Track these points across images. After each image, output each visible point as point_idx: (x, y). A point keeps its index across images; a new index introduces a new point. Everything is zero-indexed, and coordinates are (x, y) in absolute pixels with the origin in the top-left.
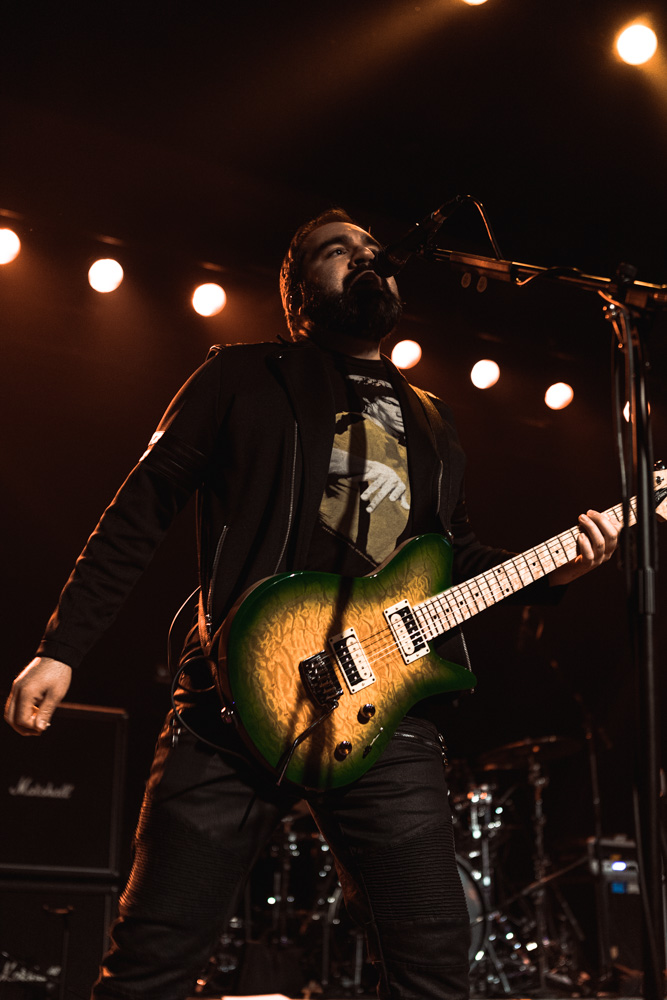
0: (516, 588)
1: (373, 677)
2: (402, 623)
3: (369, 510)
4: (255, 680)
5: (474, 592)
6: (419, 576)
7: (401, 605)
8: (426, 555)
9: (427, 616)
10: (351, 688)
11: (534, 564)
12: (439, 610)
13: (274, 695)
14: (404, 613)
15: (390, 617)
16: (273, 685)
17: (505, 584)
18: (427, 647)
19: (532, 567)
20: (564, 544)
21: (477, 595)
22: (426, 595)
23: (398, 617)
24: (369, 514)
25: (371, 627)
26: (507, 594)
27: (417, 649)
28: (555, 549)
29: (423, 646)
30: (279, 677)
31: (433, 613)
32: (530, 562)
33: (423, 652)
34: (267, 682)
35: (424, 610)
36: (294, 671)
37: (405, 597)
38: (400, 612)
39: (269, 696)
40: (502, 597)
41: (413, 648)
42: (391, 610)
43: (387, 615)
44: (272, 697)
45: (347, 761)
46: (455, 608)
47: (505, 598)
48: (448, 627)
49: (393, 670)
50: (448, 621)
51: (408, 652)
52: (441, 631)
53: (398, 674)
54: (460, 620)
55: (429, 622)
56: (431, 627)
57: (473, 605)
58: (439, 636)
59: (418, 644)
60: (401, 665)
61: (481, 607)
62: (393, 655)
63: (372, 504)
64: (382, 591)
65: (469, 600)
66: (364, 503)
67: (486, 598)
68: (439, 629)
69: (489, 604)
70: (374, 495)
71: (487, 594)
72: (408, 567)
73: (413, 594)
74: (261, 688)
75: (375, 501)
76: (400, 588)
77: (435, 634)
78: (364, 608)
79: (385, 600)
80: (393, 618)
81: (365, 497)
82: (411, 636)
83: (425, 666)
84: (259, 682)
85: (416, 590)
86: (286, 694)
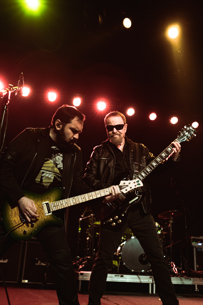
0: (77, 203)
2: (46, 206)
3: (43, 178)
5: (66, 202)
6: (53, 196)
7: (47, 202)
8: (55, 192)
9: (52, 206)
11: (83, 198)
12: (56, 205)
13: (12, 217)
14: (47, 204)
16: (12, 215)
17: (74, 201)
18: (51, 213)
19: (82, 199)
20: (93, 195)
21: (66, 203)
22: (54, 201)
23: (45, 205)
24: (43, 179)
25: (38, 205)
26: (74, 204)
28: (90, 195)
29: (50, 212)
30: (13, 213)
31: (54, 205)
32: (82, 198)
33: (50, 214)
34: (10, 213)
35: (52, 204)
36: (17, 212)
37: (48, 200)
38: (46, 204)
39: (10, 217)
41: (47, 212)
42: (44, 203)
45: (26, 235)
46: (60, 205)
47: (74, 205)
48: (57, 209)
49: (42, 217)
50: (58, 208)
51: (46, 213)
52: (55, 210)
53: (43, 218)
54: (61, 208)
55: (53, 207)
56: (53, 208)
57: (65, 205)
58: (55, 211)
59: (49, 212)
60: (44, 216)
61: (67, 206)
62: (43, 213)
63: (44, 177)
64: (43, 198)
65: (64, 204)
66: (42, 177)
67: (68, 204)
68: (55, 209)
69: (69, 205)
70: (45, 175)
71: (69, 203)
72: (51, 194)
73: (51, 200)
74: (9, 215)
75: (45, 177)
76: (47, 198)
77: (54, 210)
78: (38, 201)
79: (43, 200)
80: (44, 205)
81: (43, 175)
82: (48, 210)
83: (50, 217)
84: (9, 213)
85: (52, 199)
86: (14, 217)
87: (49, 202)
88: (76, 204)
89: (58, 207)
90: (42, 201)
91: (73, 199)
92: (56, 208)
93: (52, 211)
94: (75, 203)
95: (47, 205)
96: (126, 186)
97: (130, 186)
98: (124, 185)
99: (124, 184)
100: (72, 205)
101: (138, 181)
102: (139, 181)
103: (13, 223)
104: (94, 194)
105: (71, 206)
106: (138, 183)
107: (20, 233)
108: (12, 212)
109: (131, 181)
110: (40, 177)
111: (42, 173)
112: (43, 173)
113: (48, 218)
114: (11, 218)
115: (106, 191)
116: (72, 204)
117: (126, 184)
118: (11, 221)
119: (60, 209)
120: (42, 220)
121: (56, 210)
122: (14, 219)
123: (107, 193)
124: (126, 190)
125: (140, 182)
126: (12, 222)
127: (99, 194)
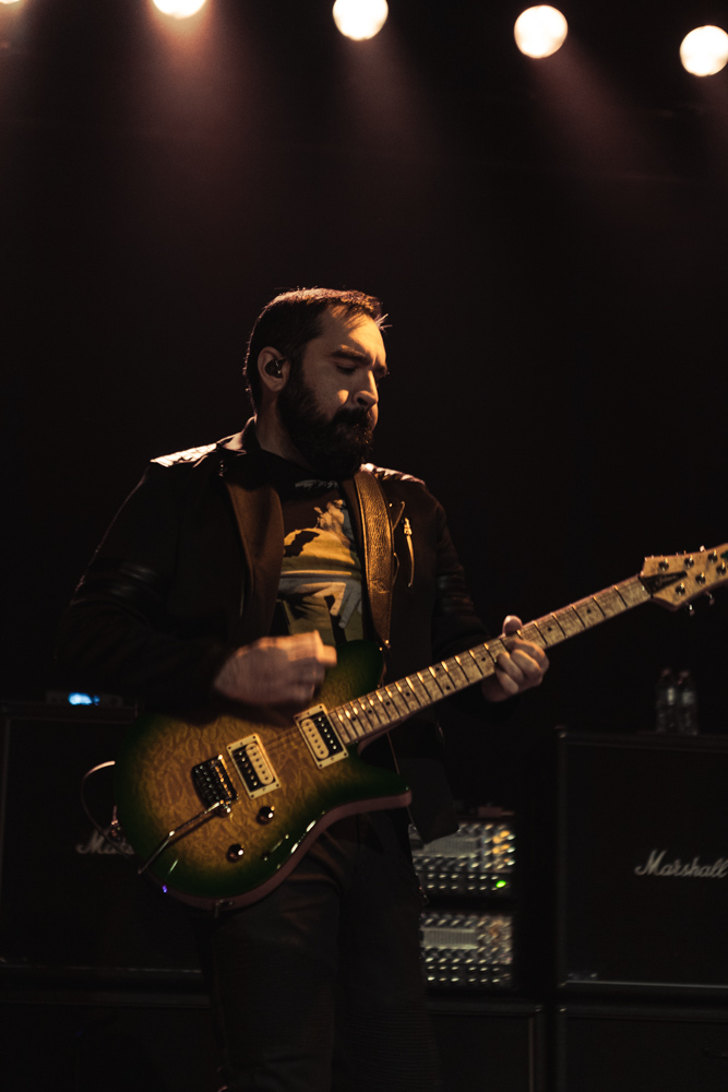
1: (277, 781)
2: (314, 728)
4: (141, 789)
5: (404, 692)
6: (339, 682)
7: (316, 710)
10: (250, 794)
11: (484, 660)
13: (161, 803)
14: (318, 717)
15: (301, 721)
16: (161, 794)
17: (445, 682)
18: (345, 751)
19: (480, 664)
21: (409, 694)
23: (311, 722)
25: (278, 734)
26: (446, 692)
27: (332, 753)
29: (340, 749)
30: (166, 785)
33: (339, 756)
34: (152, 789)
36: (185, 780)
37: (322, 702)
38: (314, 717)
39: (156, 804)
40: (440, 696)
41: (326, 753)
42: (303, 715)
43: (298, 721)
46: (380, 710)
48: (370, 730)
49: (303, 776)
50: (370, 722)
51: (320, 756)
52: (361, 734)
53: (310, 780)
54: (385, 721)
55: (349, 724)
56: (350, 729)
57: (403, 705)
58: (360, 739)
59: (333, 748)
60: (315, 771)
61: (414, 707)
62: (305, 761)
68: (358, 732)
69: (424, 703)
73: (331, 697)
74: (147, 797)
77: (354, 737)
80: (304, 724)
82: (326, 741)
83: (342, 770)
84: (145, 791)
85: (335, 695)
86: (174, 803)
87: (324, 709)
88: (453, 689)
92: (365, 723)
93: (347, 741)
94: (448, 688)
95: (317, 724)
96: (674, 577)
97: (692, 572)
98: (662, 573)
99: (664, 567)
100: (434, 700)
108: (159, 784)
113: (331, 775)
114: (157, 809)
115: (585, 608)
116: (437, 695)
117: (671, 570)
118: (161, 821)
120: (307, 791)
121: (366, 736)
122: (171, 812)
123: (593, 615)
124: (681, 592)
126: (166, 826)
127: (553, 627)
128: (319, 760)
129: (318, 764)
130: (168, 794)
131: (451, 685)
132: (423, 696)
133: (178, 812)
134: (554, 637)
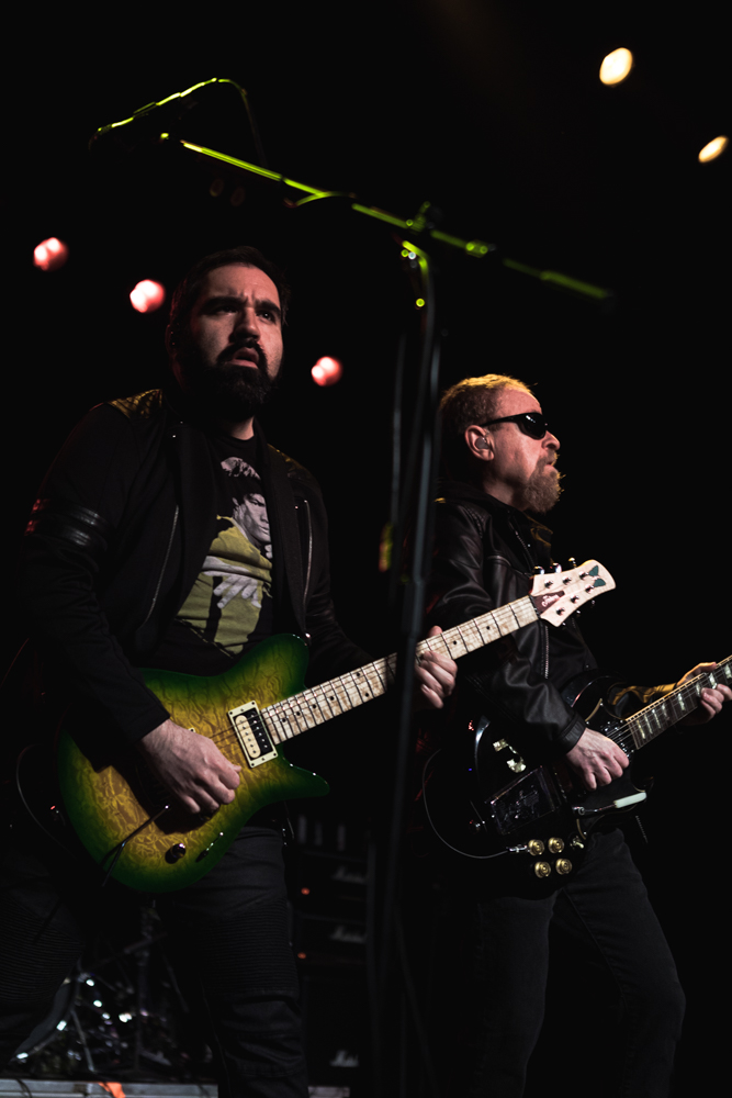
0: (377, 693)
3: (220, 605)
4: (84, 778)
6: (269, 677)
7: (248, 706)
8: (277, 656)
12: (289, 712)
13: (104, 794)
15: (235, 718)
16: (104, 784)
17: (364, 688)
18: (275, 751)
22: (276, 696)
23: (243, 718)
24: (219, 610)
25: (213, 727)
26: (365, 699)
38: (246, 714)
40: (360, 702)
42: (236, 711)
43: (231, 717)
44: (101, 794)
46: (306, 712)
47: (364, 704)
48: (297, 731)
52: (290, 735)
54: (312, 725)
55: (278, 724)
56: (280, 730)
57: (327, 708)
58: (288, 740)
61: (336, 711)
63: (224, 600)
64: (227, 692)
65: (323, 704)
66: (216, 599)
67: (341, 701)
68: (288, 732)
69: (345, 708)
70: (227, 590)
71: (343, 698)
72: (258, 667)
73: (261, 695)
74: (91, 786)
75: (227, 597)
76: (247, 689)
77: (284, 738)
78: (207, 708)
79: (231, 702)
80: (238, 720)
81: (217, 591)
82: (258, 739)
83: (273, 770)
84: (89, 779)
85: (265, 692)
86: (117, 793)
87: (255, 706)
89: (301, 720)
90: (225, 702)
91: (355, 677)
92: (293, 724)
93: (277, 741)
94: (367, 695)
95: (250, 721)
96: (556, 596)
97: (570, 592)
98: (547, 591)
99: (548, 585)
100: (355, 705)
101: (594, 572)
102: (597, 567)
103: (116, 819)
104: (439, 645)
105: (354, 711)
106: (596, 578)
107: (152, 862)
109: (568, 574)
110: (208, 602)
111: (211, 582)
112: (218, 581)
113: (262, 775)
114: (101, 800)
115: (485, 625)
116: (357, 701)
117: (554, 589)
118: (105, 813)
119: (310, 731)
121: (295, 737)
122: (115, 804)
123: (491, 632)
124: (559, 612)
125: (604, 573)
126: (110, 818)
127: (458, 642)
128: (252, 759)
129: (251, 762)
130: (111, 784)
131: (369, 692)
132: (345, 702)
133: (121, 804)
134: (459, 651)
